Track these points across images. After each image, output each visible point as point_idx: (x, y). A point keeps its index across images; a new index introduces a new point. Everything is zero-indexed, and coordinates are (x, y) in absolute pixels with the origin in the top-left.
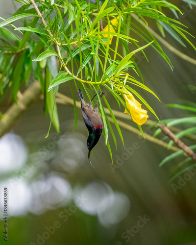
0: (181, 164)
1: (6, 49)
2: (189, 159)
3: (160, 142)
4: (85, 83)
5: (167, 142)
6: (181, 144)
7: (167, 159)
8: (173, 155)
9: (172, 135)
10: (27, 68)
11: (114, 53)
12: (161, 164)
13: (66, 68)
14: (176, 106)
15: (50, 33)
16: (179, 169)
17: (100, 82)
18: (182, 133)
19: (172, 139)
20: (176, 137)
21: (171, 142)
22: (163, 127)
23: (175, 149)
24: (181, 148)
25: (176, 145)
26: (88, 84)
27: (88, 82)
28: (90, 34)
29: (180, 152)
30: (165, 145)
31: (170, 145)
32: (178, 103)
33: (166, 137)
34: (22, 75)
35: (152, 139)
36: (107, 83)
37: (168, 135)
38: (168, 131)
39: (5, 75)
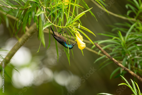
0: (104, 62)
1: (20, 7)
2: (109, 59)
3: (94, 52)
4: (57, 27)
5: (98, 51)
6: (105, 52)
7: (98, 59)
8: (101, 58)
9: (100, 48)
10: (30, 17)
11: (72, 14)
12: (95, 62)
13: (48, 19)
14: (102, 34)
15: (40, 2)
16: (104, 64)
17: (65, 27)
18: (105, 47)
19: (100, 49)
20: (103, 49)
21: (100, 51)
22: (96, 44)
23: (101, 55)
24: (104, 54)
25: (102, 53)
26: (59, 27)
27: (59, 26)
28: (60, 4)
29: (104, 56)
30: (97, 53)
31: (99, 53)
32: (103, 33)
33: (98, 49)
34: (28, 20)
35: (90, 50)
36: (68, 27)
37: (98, 48)
38: (98, 46)
39: (20, 19)
